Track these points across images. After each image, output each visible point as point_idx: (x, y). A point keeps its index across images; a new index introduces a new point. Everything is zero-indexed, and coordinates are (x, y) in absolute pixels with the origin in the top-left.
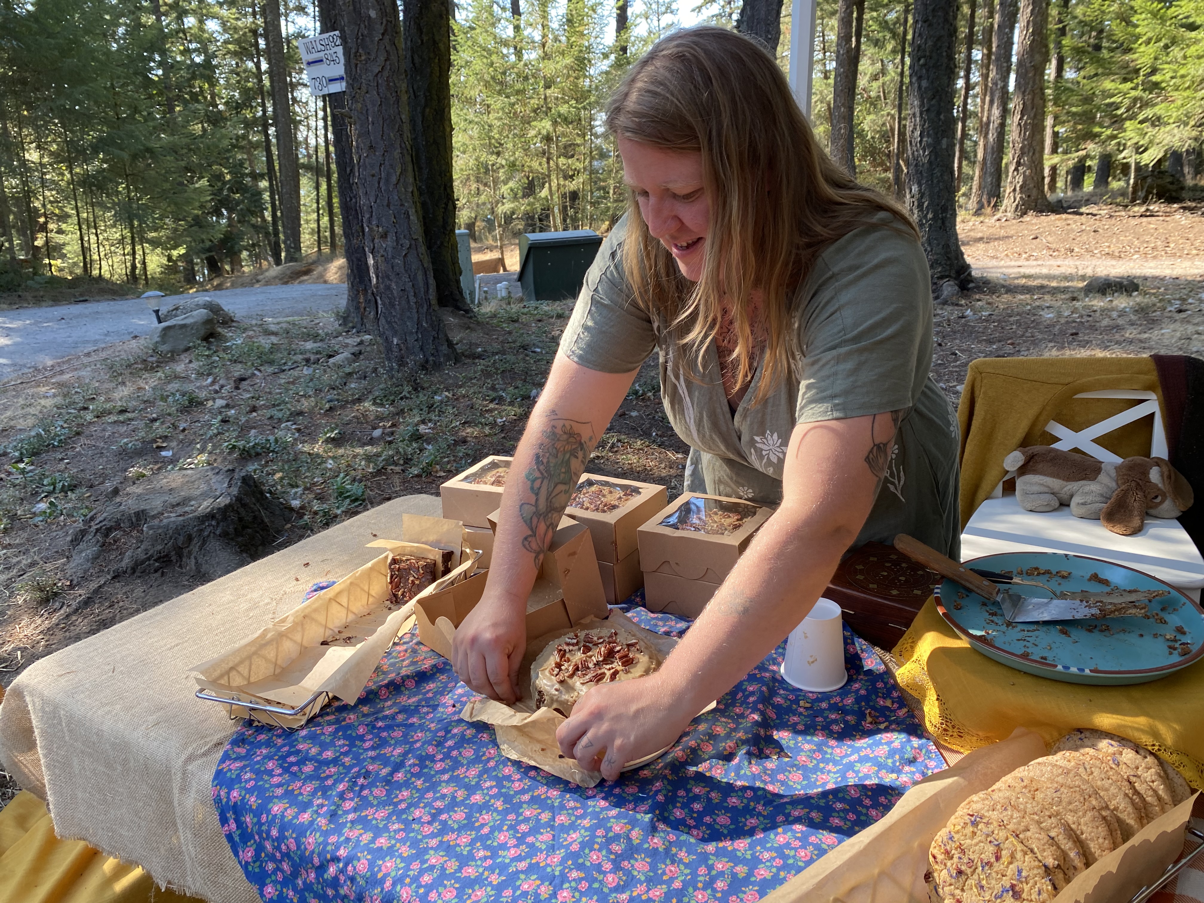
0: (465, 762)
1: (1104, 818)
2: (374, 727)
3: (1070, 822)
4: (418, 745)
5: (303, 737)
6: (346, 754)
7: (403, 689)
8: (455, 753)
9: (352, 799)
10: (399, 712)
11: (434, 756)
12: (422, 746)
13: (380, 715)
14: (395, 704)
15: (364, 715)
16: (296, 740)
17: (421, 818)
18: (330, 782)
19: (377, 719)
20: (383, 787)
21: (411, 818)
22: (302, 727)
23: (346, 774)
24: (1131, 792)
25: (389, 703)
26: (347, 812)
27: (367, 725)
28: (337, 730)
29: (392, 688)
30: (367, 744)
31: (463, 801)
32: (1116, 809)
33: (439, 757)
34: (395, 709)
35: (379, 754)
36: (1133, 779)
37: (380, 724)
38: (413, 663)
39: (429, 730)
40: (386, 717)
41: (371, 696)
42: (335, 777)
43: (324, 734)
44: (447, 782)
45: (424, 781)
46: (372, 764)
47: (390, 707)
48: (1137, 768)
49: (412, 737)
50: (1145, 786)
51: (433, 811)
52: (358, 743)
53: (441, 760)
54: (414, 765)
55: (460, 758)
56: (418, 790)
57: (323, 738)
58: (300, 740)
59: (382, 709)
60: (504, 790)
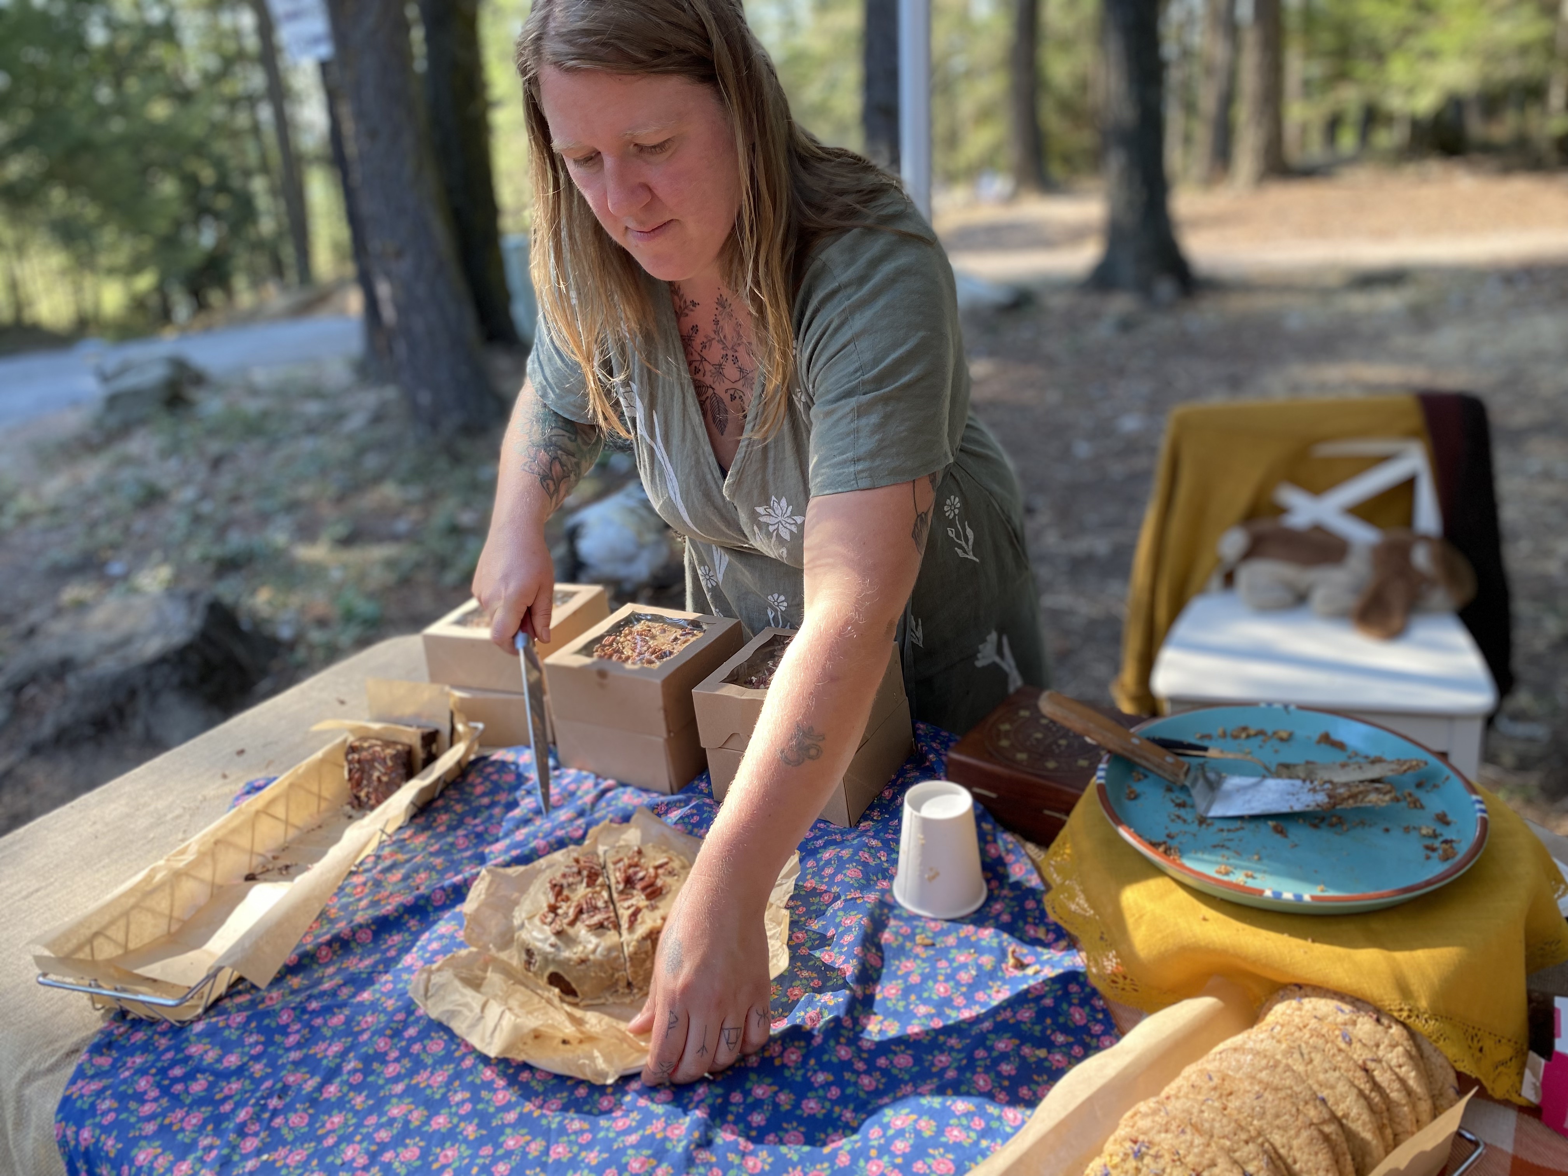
0: (430, 1061)
1: (1326, 1138)
2: (304, 1011)
3: (1278, 1144)
4: (365, 1036)
5: (199, 1035)
6: (256, 1058)
7: (353, 945)
8: (416, 1048)
9: (256, 1134)
10: (345, 984)
11: (386, 1054)
12: (370, 1038)
13: (315, 991)
14: (339, 971)
15: (294, 992)
16: (187, 1040)
17: (353, 1160)
18: (227, 1107)
19: (310, 998)
20: (305, 1110)
21: (339, 1162)
22: (199, 1018)
23: (253, 1091)
24: (1366, 1087)
25: (331, 970)
26: (245, 1157)
27: (294, 1009)
28: (249, 1020)
29: (336, 946)
30: (292, 1039)
31: (419, 1127)
32: (1346, 1116)
33: (394, 1054)
34: (338, 980)
35: (306, 1056)
36: (1371, 1065)
37: (314, 1005)
38: (374, 904)
39: (384, 1011)
40: (323, 994)
41: (306, 961)
42: (237, 1098)
43: (228, 1026)
44: (400, 1096)
45: (368, 1097)
46: (292, 1072)
47: (331, 977)
48: (1378, 1046)
49: (358, 1024)
50: (1388, 1074)
51: (373, 1148)
52: (278, 1038)
53: (397, 1060)
54: (355, 1071)
55: (423, 1056)
56: (356, 1113)
57: (226, 1033)
58: (193, 1039)
59: (320, 981)
60: (480, 1106)
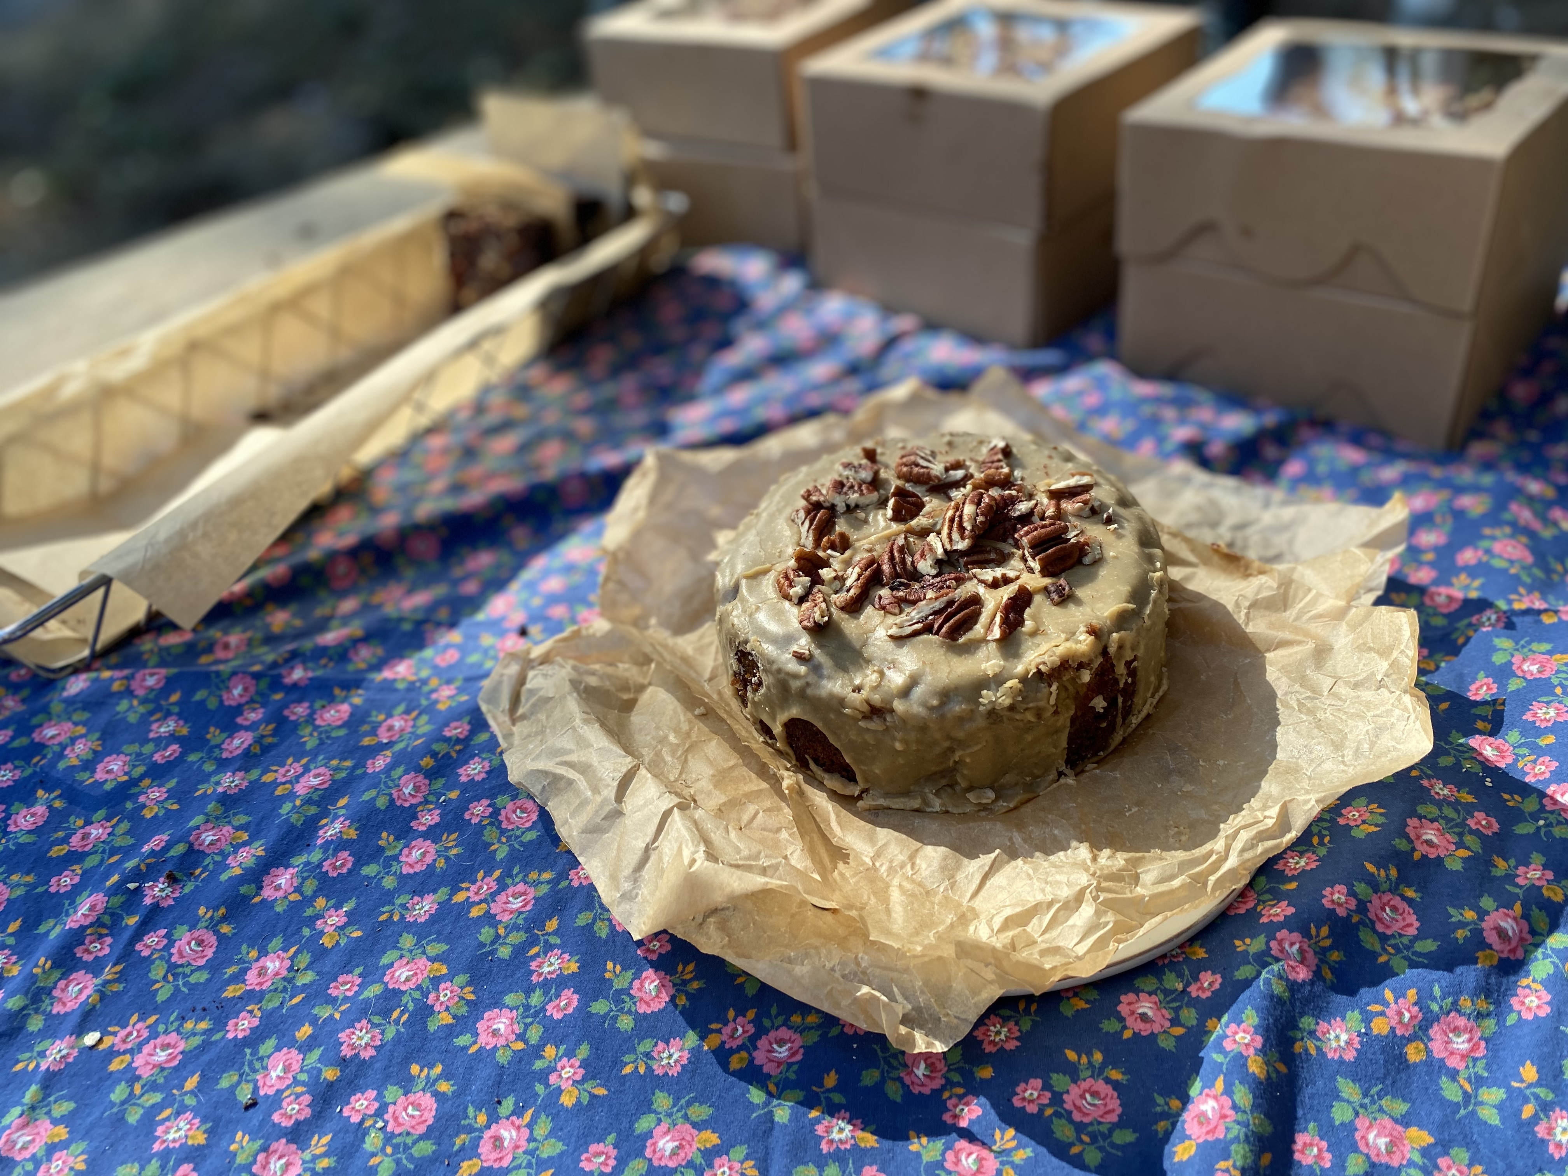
0: (502, 853)
2: (276, 684)
4: (380, 763)
5: (70, 702)
6: (157, 773)
7: (400, 561)
8: (479, 810)
9: (95, 968)
10: (367, 638)
11: (412, 813)
12: (388, 769)
13: (307, 645)
14: (366, 607)
15: (271, 639)
16: (45, 710)
18: (66, 881)
19: (294, 656)
20: (213, 925)
21: (244, 1095)
22: (76, 669)
23: (127, 852)
25: (348, 605)
26: (51, 1030)
27: (257, 676)
28: (170, 684)
29: (367, 558)
30: (240, 742)
31: (450, 1032)
33: (428, 818)
34: (355, 629)
35: (255, 786)
37: (298, 674)
38: (457, 488)
39: (431, 709)
40: (321, 652)
41: (305, 581)
42: (91, 861)
43: (129, 693)
44: (422, 932)
45: (352, 918)
46: (213, 821)
47: (346, 620)
49: (373, 732)
52: (214, 735)
53: (433, 834)
54: (340, 844)
55: (490, 834)
56: (320, 954)
57: (123, 706)
58: (56, 707)
59: (323, 626)
60: (600, 1007)
